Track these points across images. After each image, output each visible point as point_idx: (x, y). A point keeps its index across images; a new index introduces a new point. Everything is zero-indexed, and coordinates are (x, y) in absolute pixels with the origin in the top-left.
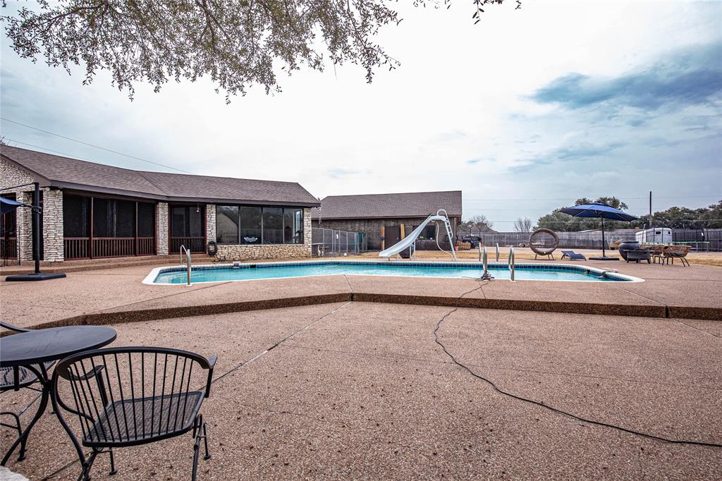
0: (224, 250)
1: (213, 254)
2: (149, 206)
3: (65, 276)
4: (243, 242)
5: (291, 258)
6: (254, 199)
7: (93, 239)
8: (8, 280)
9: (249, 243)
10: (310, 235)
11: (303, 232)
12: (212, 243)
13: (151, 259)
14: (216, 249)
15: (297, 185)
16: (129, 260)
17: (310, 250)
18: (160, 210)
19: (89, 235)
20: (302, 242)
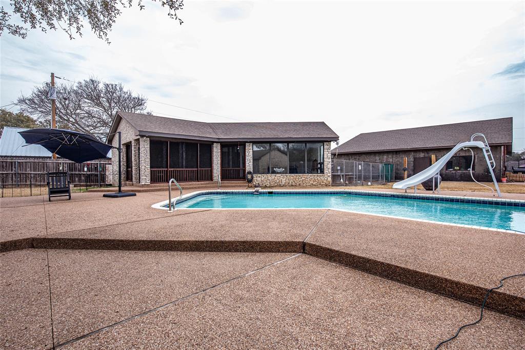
0: (258, 179)
1: (250, 181)
2: (207, 146)
3: (135, 195)
4: (274, 172)
5: (312, 186)
6: (281, 137)
7: (169, 169)
8: (104, 196)
9: (278, 173)
10: (330, 166)
11: (323, 163)
12: (250, 173)
13: (208, 184)
14: (252, 177)
15: (323, 124)
16: (193, 185)
17: (330, 179)
18: (215, 148)
19: (167, 167)
20: (322, 172)
